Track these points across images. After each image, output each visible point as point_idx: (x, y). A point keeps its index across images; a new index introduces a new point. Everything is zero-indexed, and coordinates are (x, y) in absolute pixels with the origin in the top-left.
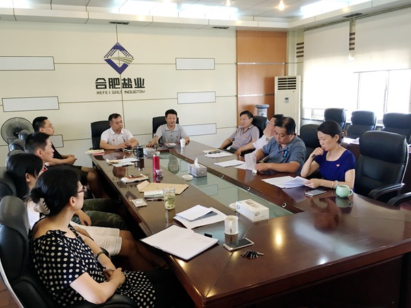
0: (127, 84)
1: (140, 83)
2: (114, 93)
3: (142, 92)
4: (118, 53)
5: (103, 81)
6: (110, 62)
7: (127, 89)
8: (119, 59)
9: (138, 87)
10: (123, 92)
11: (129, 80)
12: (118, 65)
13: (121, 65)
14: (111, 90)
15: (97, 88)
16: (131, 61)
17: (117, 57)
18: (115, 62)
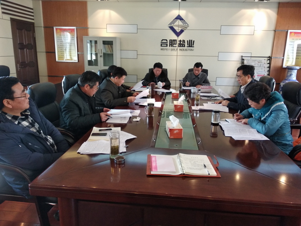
0: (182, 44)
1: (191, 44)
3: (192, 50)
4: (179, 22)
5: (165, 41)
6: (172, 28)
7: (181, 48)
8: (178, 26)
9: (189, 46)
10: (178, 49)
11: (184, 41)
12: (177, 31)
13: (179, 31)
14: (171, 48)
15: (161, 46)
16: (186, 28)
17: (178, 25)
18: (176, 28)
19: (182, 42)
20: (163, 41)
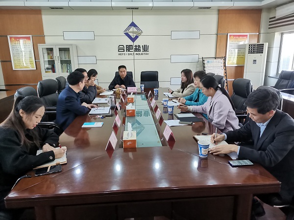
0: (137, 49)
1: (146, 48)
2: (129, 55)
3: (147, 54)
4: (133, 29)
5: (122, 47)
7: (137, 53)
8: (133, 32)
9: (145, 51)
10: (135, 54)
11: (139, 46)
12: (132, 37)
13: (134, 37)
14: (128, 52)
15: (119, 51)
16: (141, 34)
17: (132, 31)
18: (131, 34)
20: (120, 47)
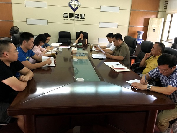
2: (71, 20)
4: (74, 2)
6: (70, 6)
9: (82, 18)
10: (75, 20)
12: (74, 8)
13: (75, 8)
14: (70, 19)
15: (64, 17)
16: (80, 6)
18: (73, 6)
19: (77, 15)
20: (65, 14)
